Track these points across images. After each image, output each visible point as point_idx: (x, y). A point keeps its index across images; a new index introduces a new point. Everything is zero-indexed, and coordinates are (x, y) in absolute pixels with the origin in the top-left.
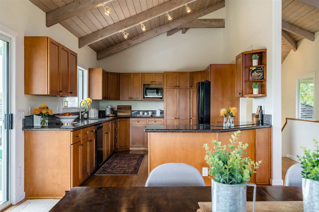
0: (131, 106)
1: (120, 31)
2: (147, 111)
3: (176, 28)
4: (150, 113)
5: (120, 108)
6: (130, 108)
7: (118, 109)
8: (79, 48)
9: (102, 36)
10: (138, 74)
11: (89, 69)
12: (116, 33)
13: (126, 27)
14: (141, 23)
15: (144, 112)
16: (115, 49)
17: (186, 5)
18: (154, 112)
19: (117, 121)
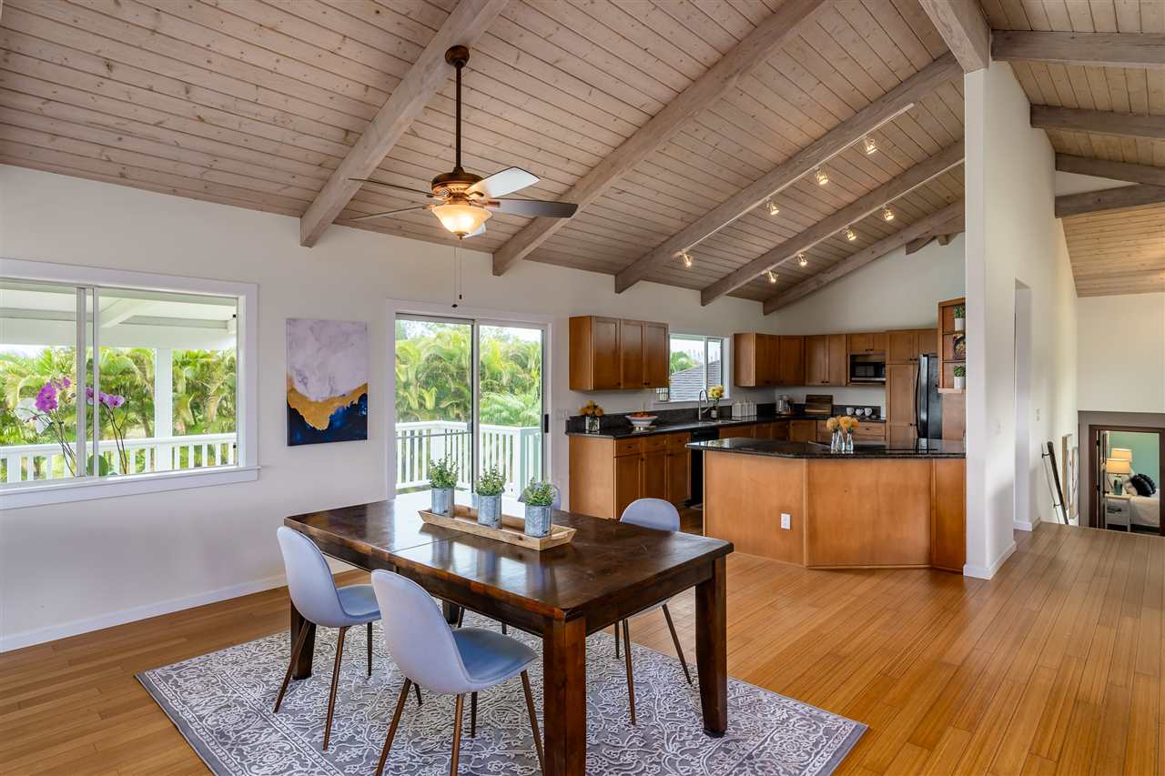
0: (832, 396)
1: (763, 272)
2: (862, 408)
3: (916, 240)
4: (868, 412)
5: (810, 399)
6: (830, 399)
7: (807, 401)
8: (703, 305)
9: (734, 284)
10: (838, 336)
11: (735, 335)
12: (756, 276)
13: (773, 263)
14: (799, 253)
15: (856, 408)
16: (794, 292)
17: (884, 206)
18: (876, 411)
19: (788, 424)
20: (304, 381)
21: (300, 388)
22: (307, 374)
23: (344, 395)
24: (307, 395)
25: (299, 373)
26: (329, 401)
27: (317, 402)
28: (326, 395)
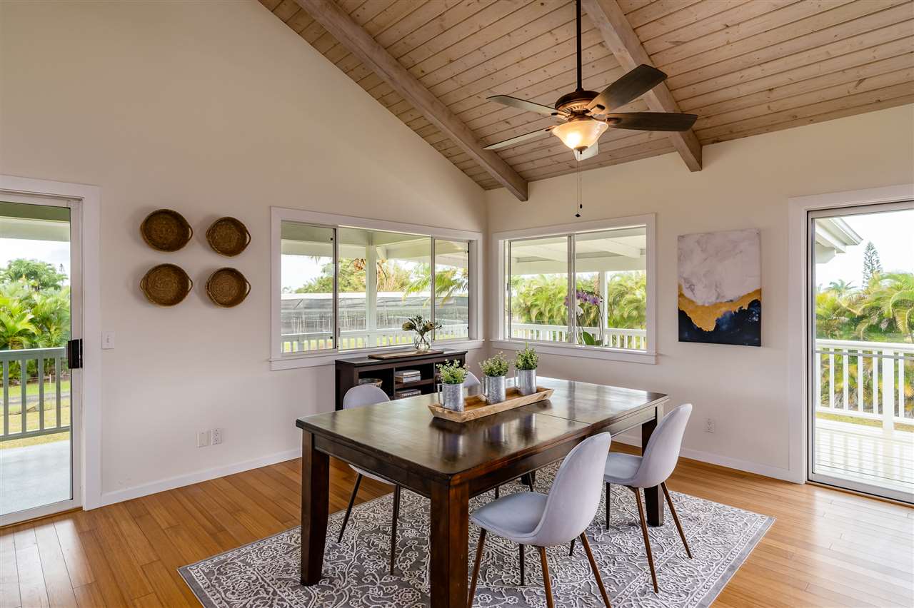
20: (691, 287)
21: (688, 294)
22: (694, 281)
23: (731, 301)
24: (694, 300)
25: (687, 281)
26: (716, 306)
27: (703, 306)
28: (713, 299)
